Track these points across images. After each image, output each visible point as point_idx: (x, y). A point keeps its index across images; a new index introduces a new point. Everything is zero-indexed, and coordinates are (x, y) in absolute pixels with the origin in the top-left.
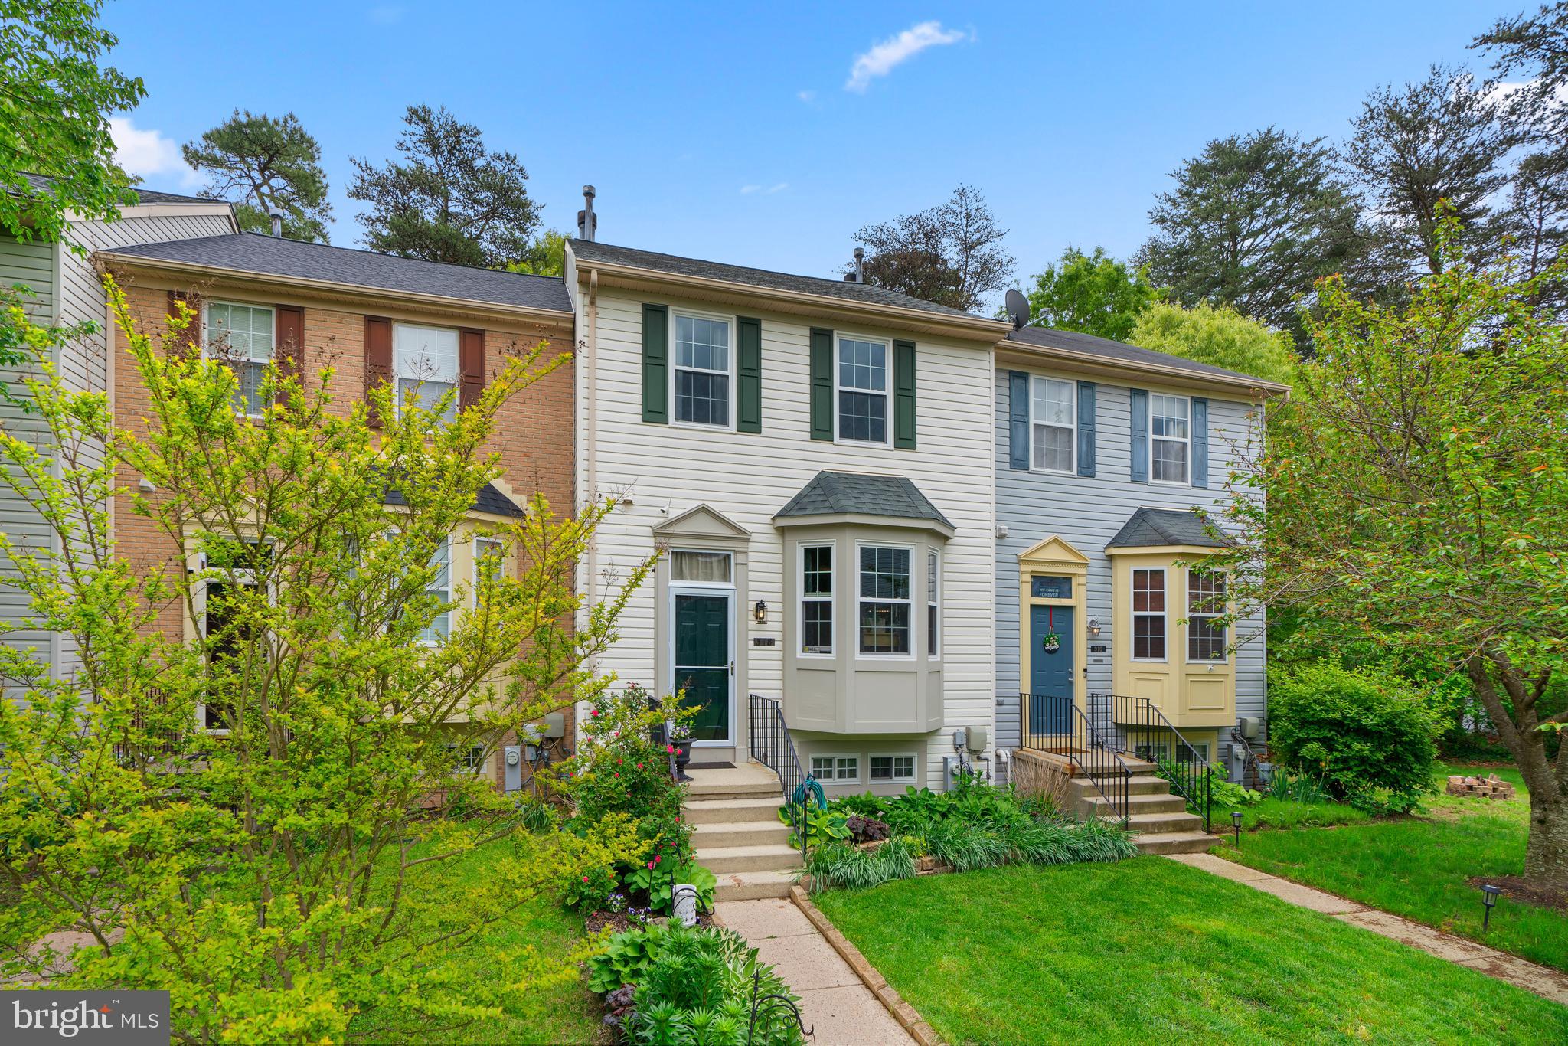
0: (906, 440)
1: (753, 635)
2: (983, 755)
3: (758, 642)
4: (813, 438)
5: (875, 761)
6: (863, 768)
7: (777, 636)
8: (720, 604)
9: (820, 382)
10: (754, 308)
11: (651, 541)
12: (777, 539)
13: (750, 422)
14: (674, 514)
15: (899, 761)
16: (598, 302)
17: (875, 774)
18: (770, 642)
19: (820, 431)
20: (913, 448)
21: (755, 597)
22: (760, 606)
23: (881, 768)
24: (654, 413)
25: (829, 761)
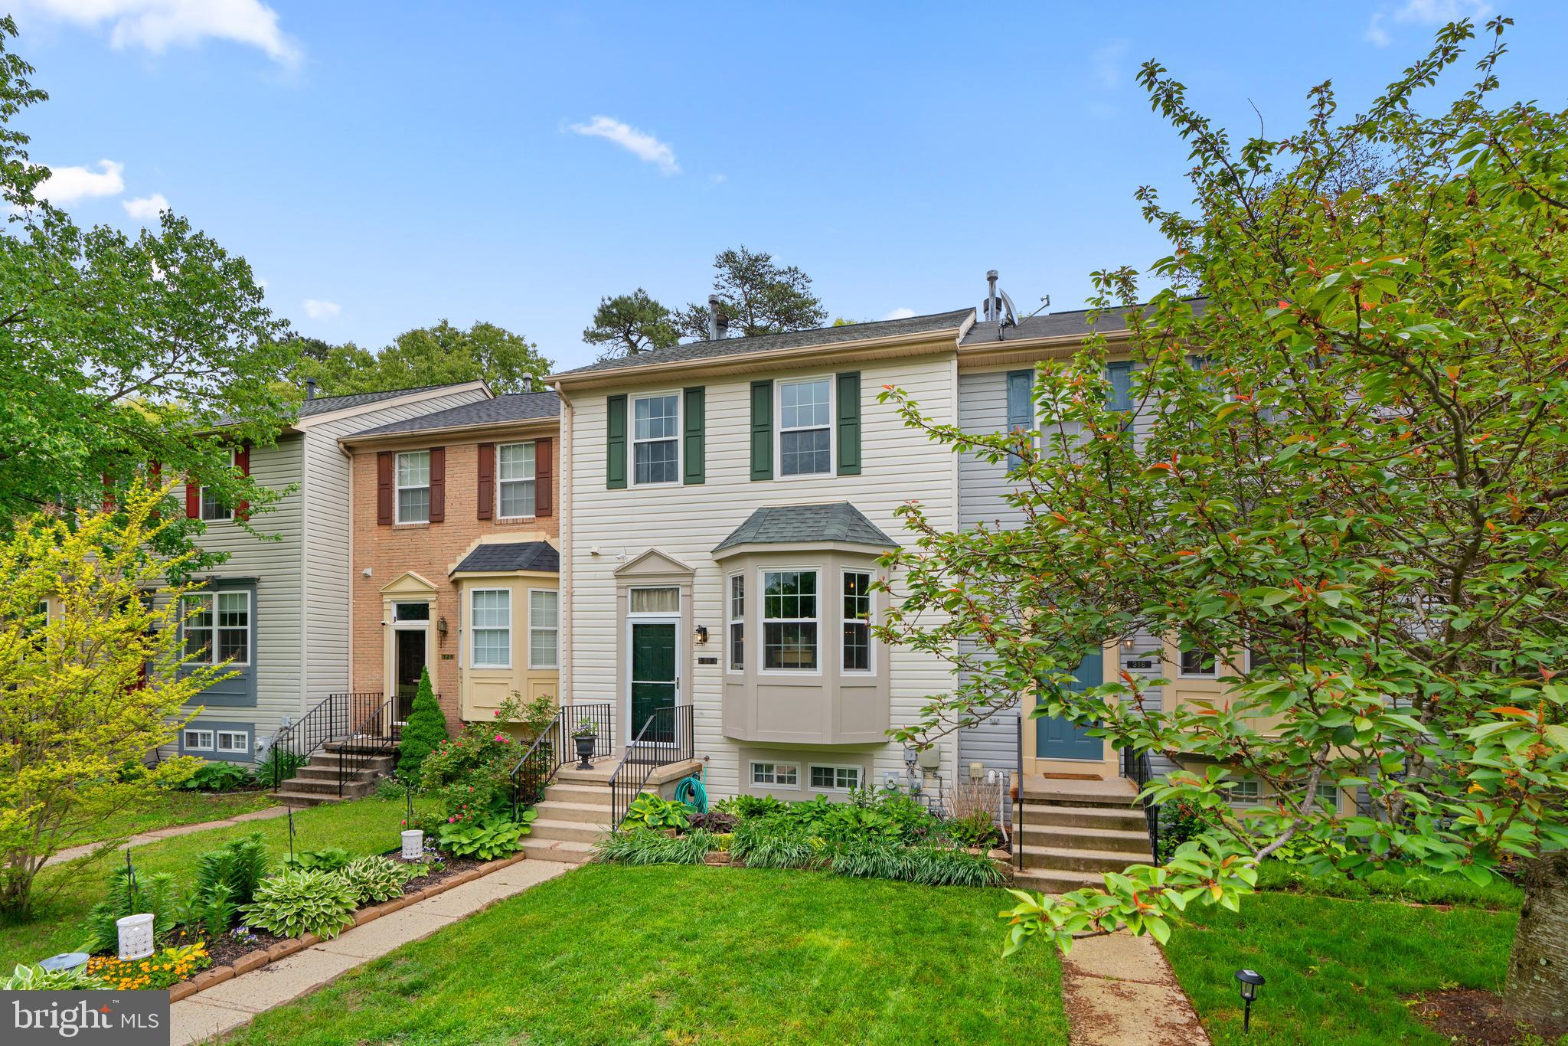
0: (850, 465)
1: (697, 655)
2: (939, 773)
3: (702, 661)
4: (753, 480)
5: (816, 771)
6: (804, 776)
7: (718, 655)
8: (667, 631)
9: (761, 428)
10: (696, 378)
11: (614, 582)
12: (717, 571)
13: (696, 475)
14: (631, 558)
15: (841, 772)
16: (574, 403)
17: (816, 782)
18: (713, 661)
19: (761, 471)
20: (859, 473)
21: (698, 622)
22: (703, 631)
23: (822, 777)
24: (616, 481)
25: (770, 768)
